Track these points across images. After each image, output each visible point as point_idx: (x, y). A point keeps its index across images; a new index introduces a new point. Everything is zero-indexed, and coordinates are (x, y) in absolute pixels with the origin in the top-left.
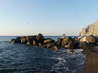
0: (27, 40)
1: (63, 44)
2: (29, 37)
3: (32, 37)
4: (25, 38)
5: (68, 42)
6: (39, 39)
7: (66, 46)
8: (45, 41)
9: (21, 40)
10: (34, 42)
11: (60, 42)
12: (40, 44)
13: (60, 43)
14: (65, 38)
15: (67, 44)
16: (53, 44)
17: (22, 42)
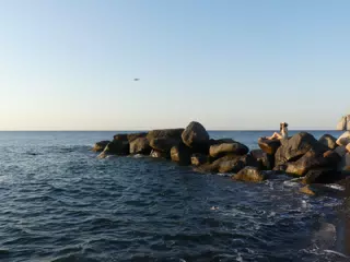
0: (151, 144)
1: (279, 161)
2: (157, 133)
3: (168, 134)
4: (142, 139)
5: (298, 153)
6: (190, 139)
7: (291, 169)
8: (213, 150)
9: (128, 145)
10: (174, 153)
11: (270, 152)
12: (195, 160)
13: (268, 155)
14: (289, 138)
15: (294, 160)
16: (243, 159)
17: (131, 151)
